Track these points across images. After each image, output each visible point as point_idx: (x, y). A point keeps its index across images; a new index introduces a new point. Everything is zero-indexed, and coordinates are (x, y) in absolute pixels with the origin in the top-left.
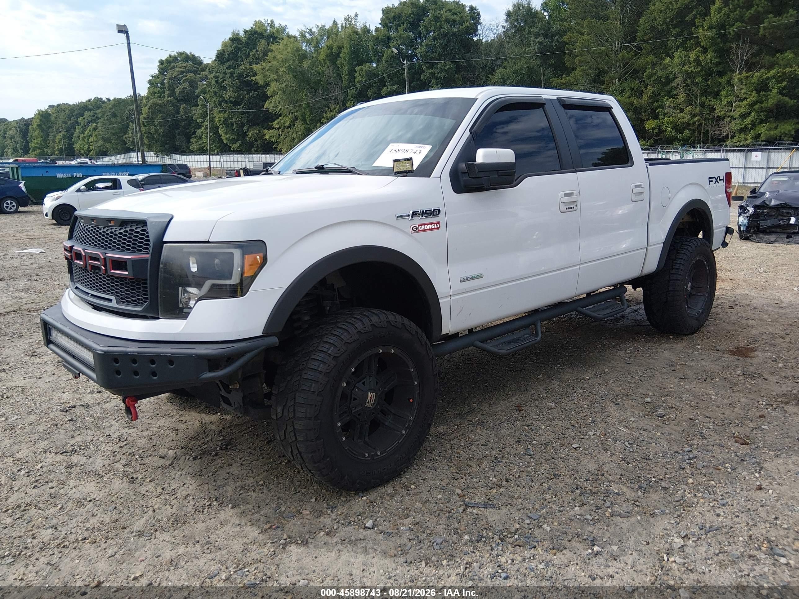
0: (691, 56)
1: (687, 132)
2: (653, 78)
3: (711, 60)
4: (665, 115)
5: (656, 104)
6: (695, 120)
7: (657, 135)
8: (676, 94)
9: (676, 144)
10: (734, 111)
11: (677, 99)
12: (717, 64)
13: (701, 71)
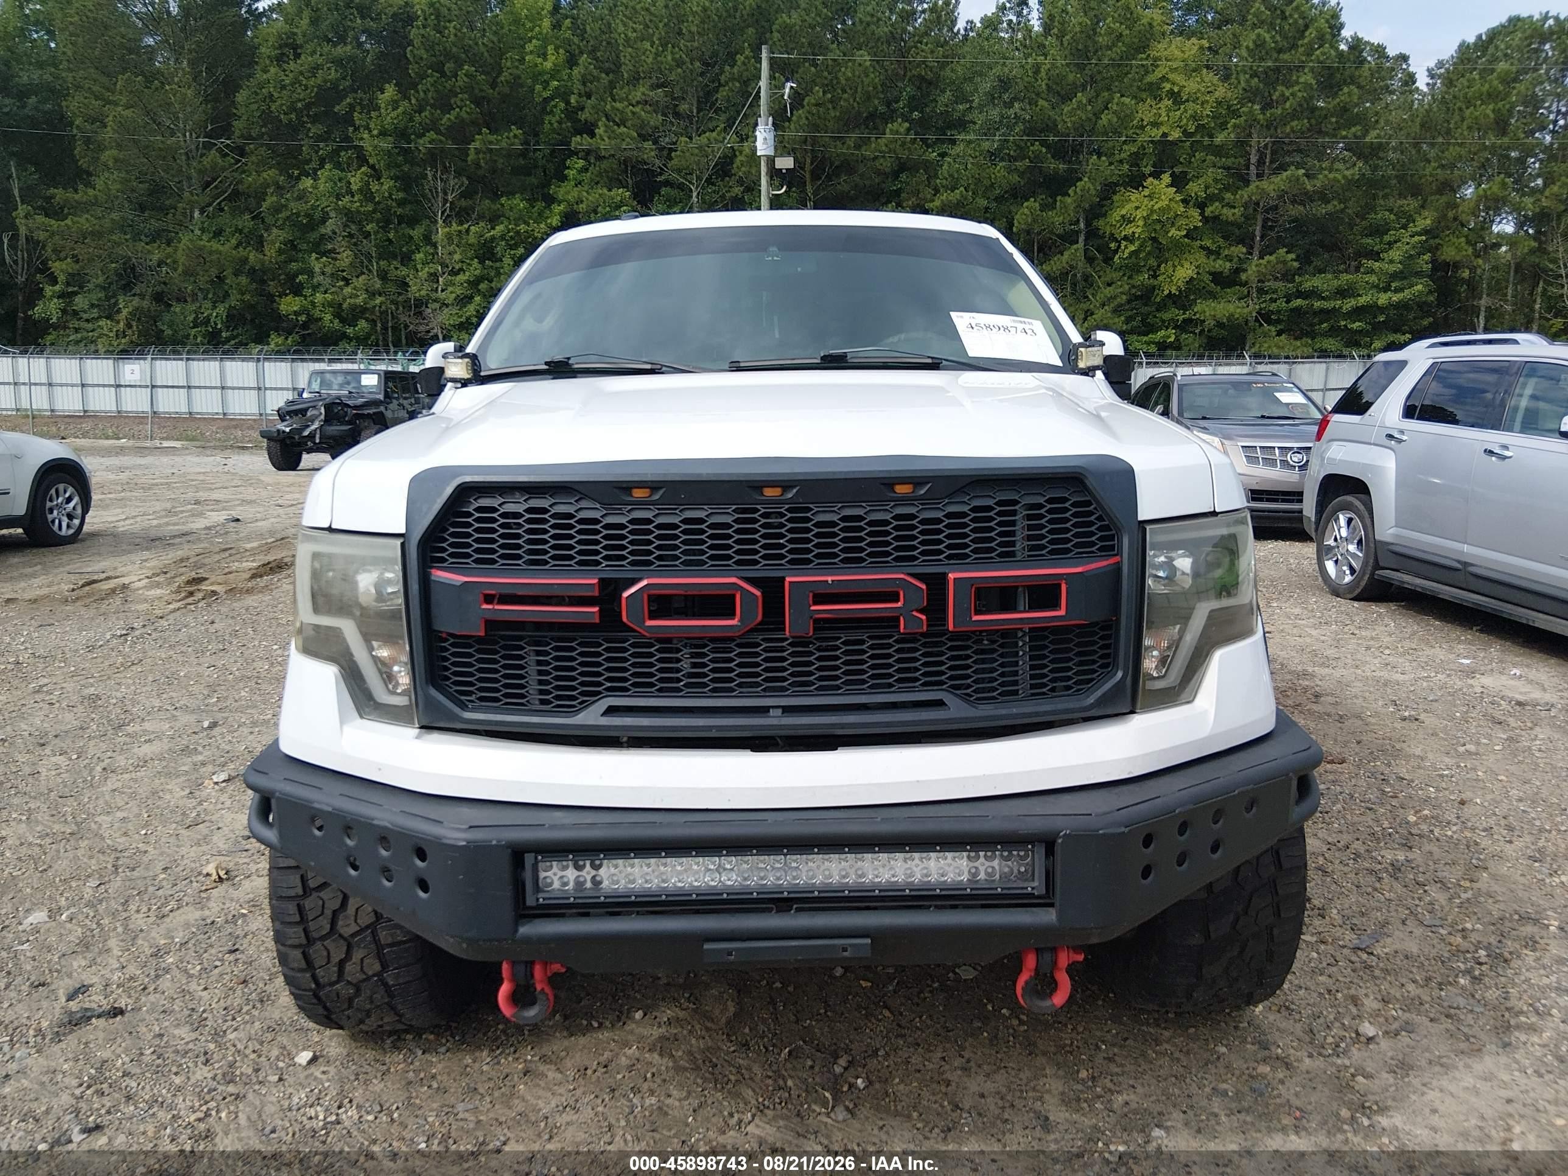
0: (352, 180)
1: (362, 324)
2: (282, 215)
3: (390, 195)
4: (315, 288)
5: (294, 266)
6: (378, 301)
7: (305, 326)
8: (333, 251)
9: (344, 344)
10: (443, 291)
11: (336, 259)
12: (401, 203)
13: (374, 211)
